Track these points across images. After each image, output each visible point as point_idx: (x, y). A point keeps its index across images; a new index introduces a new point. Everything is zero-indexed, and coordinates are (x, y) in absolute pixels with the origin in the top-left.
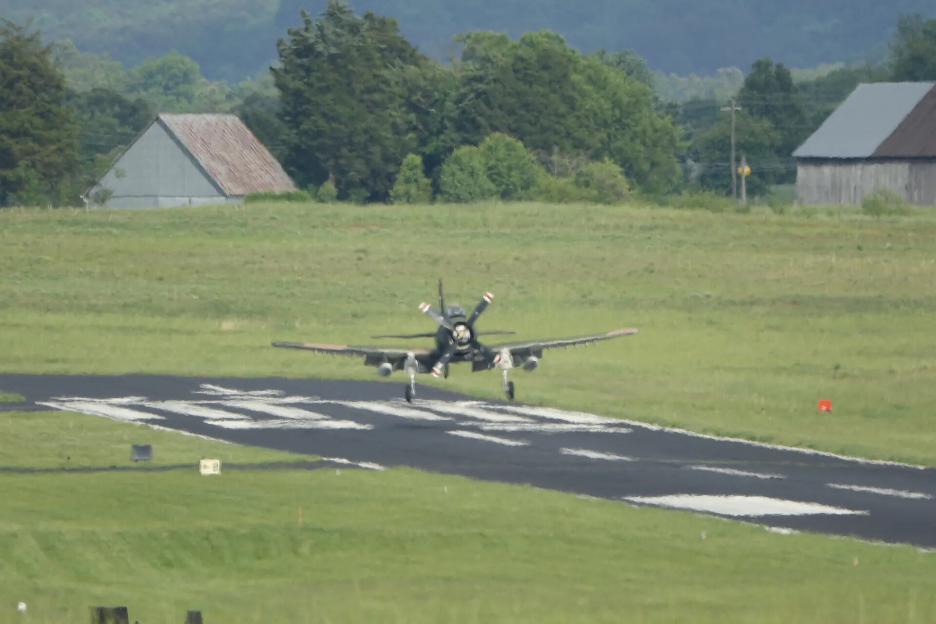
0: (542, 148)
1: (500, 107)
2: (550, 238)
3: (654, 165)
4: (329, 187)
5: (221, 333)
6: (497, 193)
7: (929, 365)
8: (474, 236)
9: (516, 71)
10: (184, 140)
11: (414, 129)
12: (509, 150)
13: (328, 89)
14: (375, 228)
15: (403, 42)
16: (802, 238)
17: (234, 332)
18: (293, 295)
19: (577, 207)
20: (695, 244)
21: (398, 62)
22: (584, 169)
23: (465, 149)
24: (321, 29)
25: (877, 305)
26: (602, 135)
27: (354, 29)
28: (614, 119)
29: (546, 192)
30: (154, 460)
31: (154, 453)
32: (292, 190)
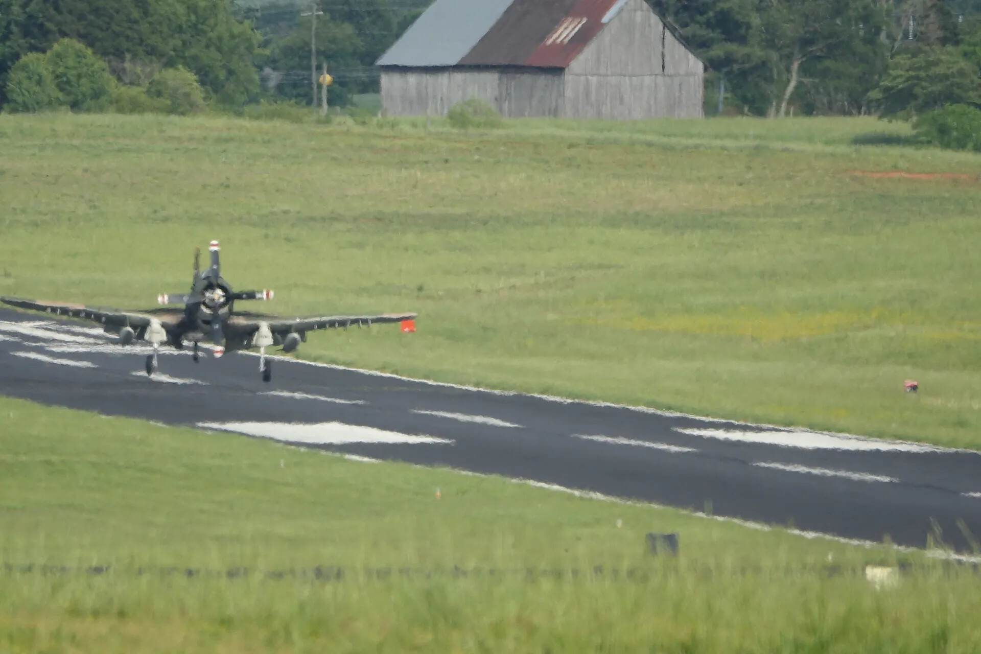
0: (114, 54)
1: (70, 12)
2: (119, 151)
6: (66, 102)
7: (518, 284)
8: (42, 148)
12: (79, 56)
16: (386, 150)
19: (149, 117)
20: (273, 157)
22: (157, 76)
23: (31, 56)
25: (464, 222)
26: (176, 42)
28: (190, 24)
29: (117, 101)
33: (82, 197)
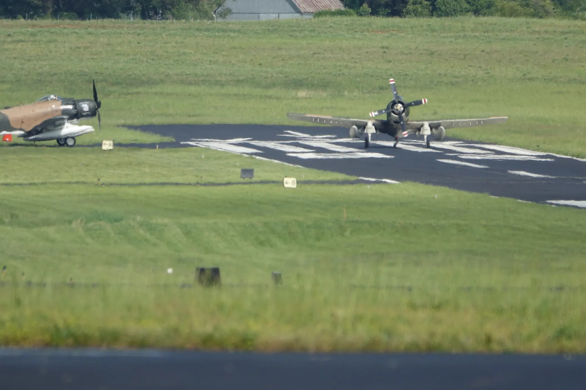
2: (504, 39)
4: (365, 6)
5: (297, 99)
6: (473, 10)
8: (456, 38)
14: (394, 33)
17: (306, 98)
18: (343, 74)
19: (522, 20)
29: (501, 10)
30: (254, 179)
31: (255, 174)
32: (343, 9)
33: (480, 67)
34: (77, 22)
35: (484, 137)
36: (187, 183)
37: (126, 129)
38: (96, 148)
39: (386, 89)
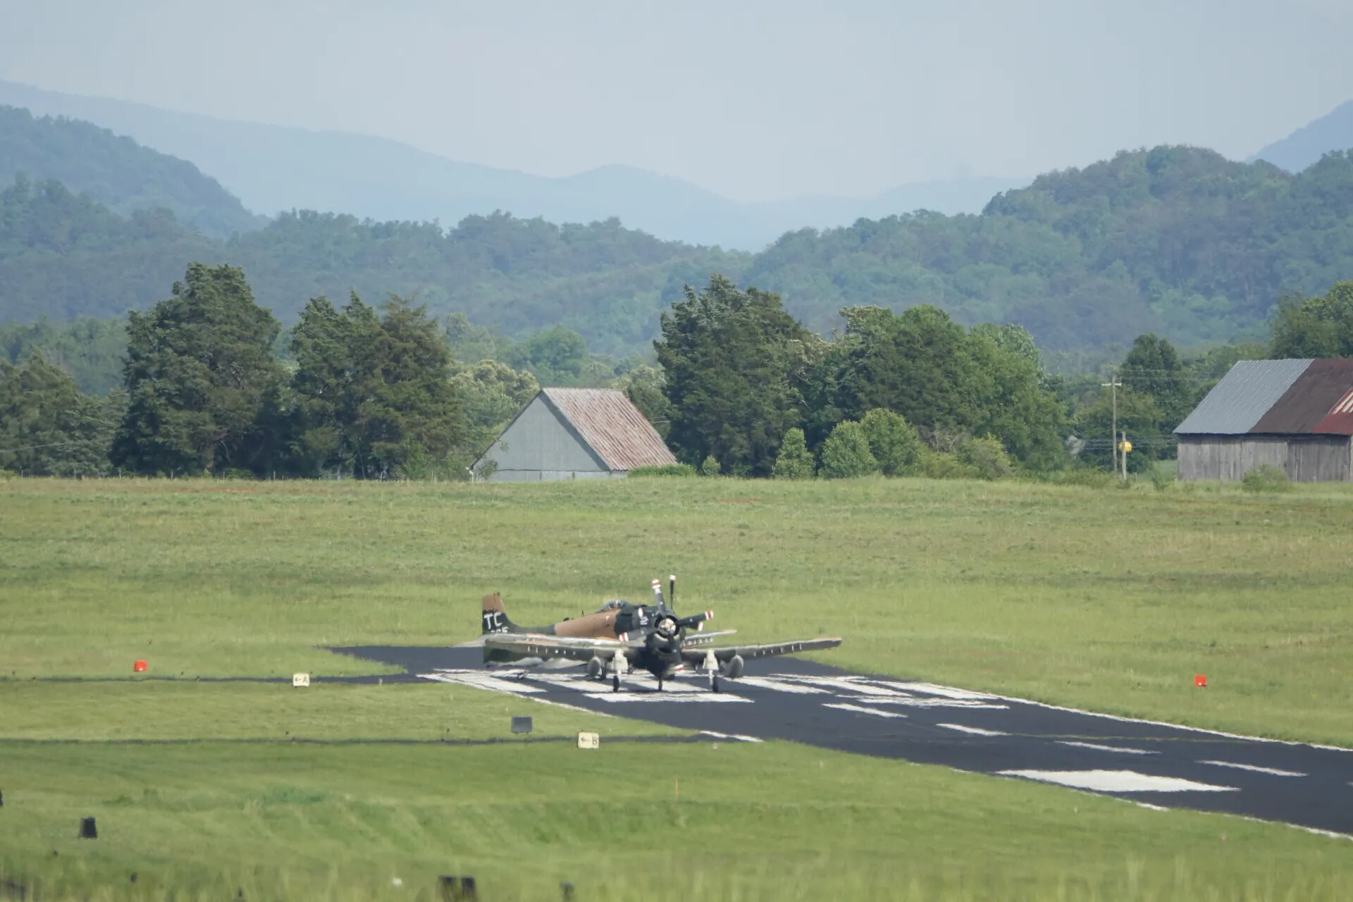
0: (925, 424)
1: (883, 382)
3: (1036, 441)
4: (711, 461)
6: (880, 466)
7: (1305, 640)
8: (854, 512)
9: (897, 344)
10: (568, 415)
11: (797, 404)
12: (891, 424)
13: (709, 365)
14: (756, 504)
15: (787, 317)
16: (1181, 513)
19: (960, 482)
20: (1074, 520)
21: (780, 336)
22: (966, 443)
23: (846, 424)
24: (704, 302)
25: (1254, 582)
26: (985, 412)
27: (737, 303)
28: (996, 395)
29: (928, 468)
30: (534, 733)
31: (534, 725)
32: (675, 464)
33: (892, 559)
34: (255, 482)
35: (897, 670)
36: (426, 740)
37: (329, 653)
38: (283, 685)
39: (744, 592)
